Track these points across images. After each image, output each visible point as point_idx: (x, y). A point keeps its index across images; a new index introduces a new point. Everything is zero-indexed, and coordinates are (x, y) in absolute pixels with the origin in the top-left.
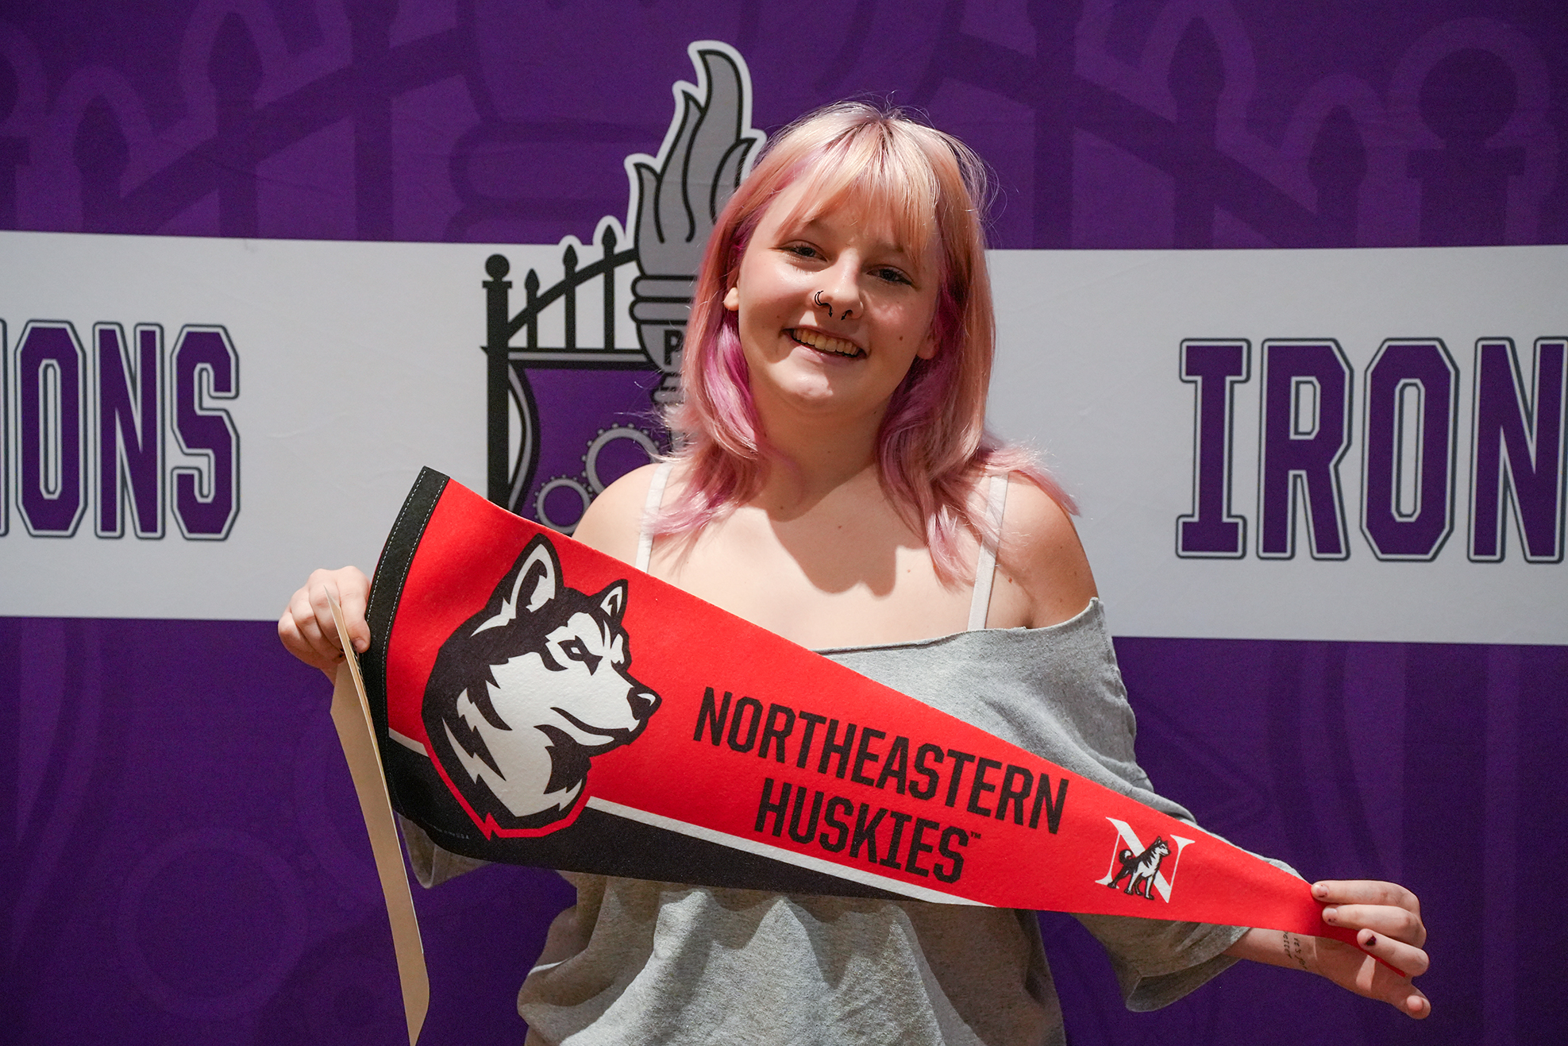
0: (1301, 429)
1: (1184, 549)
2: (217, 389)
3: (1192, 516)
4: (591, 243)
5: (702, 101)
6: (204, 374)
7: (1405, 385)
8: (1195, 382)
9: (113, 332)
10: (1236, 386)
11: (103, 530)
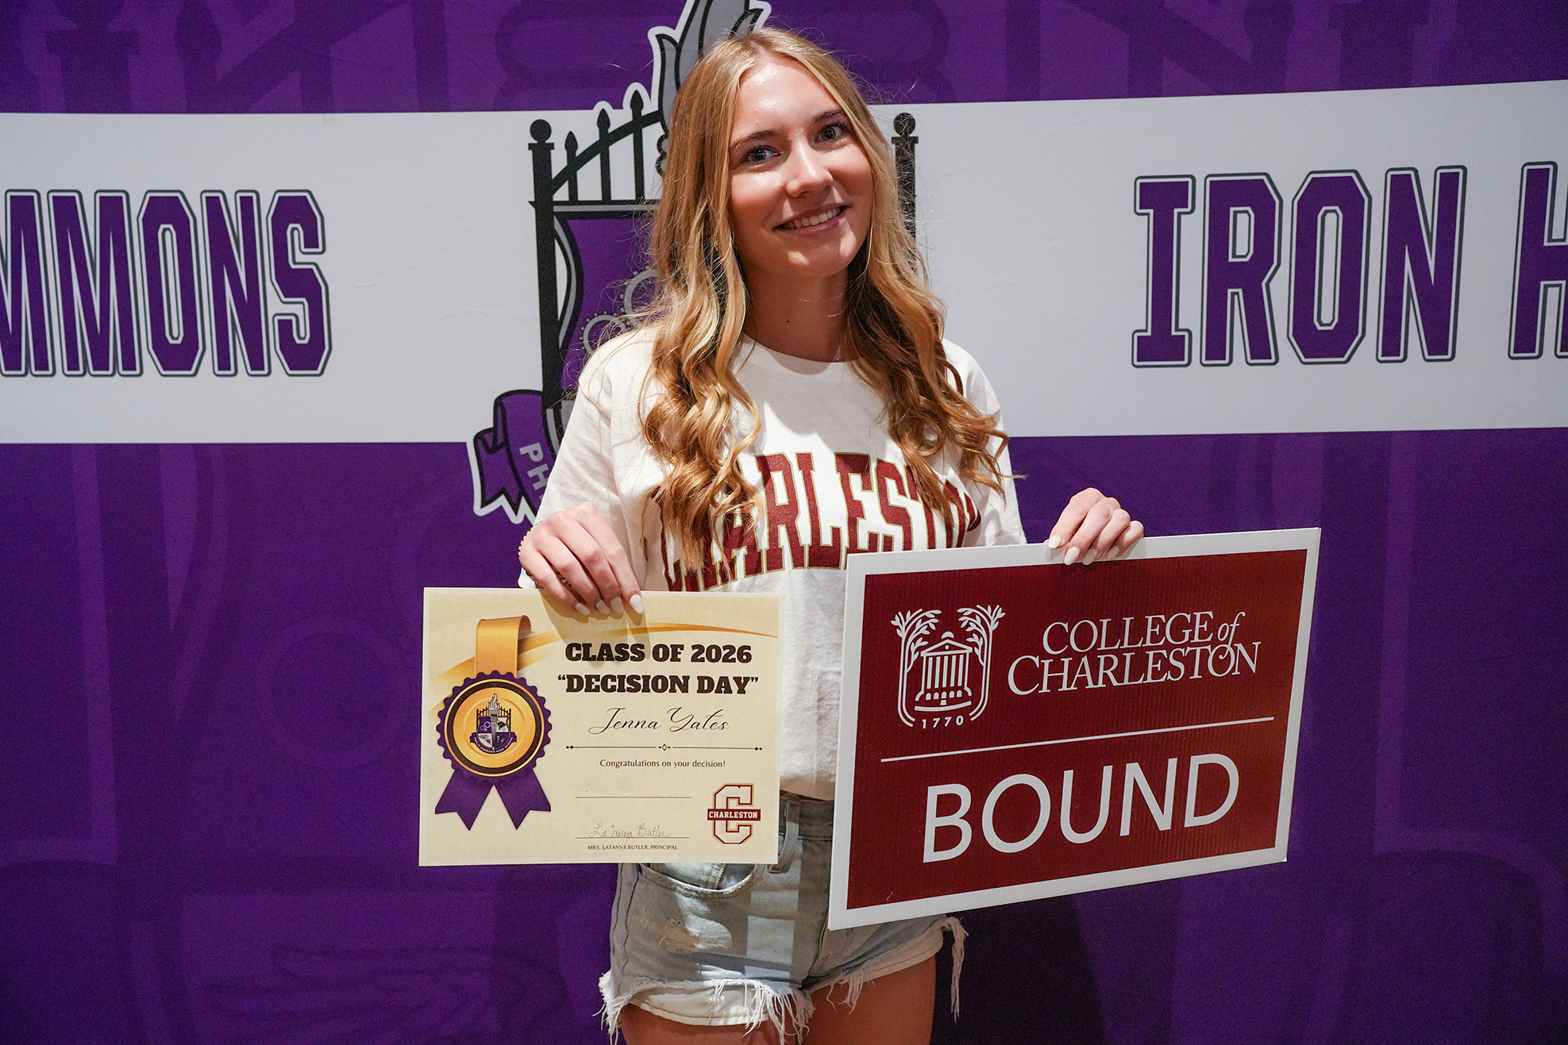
0: (1238, 254)
1: (1139, 360)
2: (306, 246)
3: (1146, 331)
6: (295, 233)
7: (1327, 212)
8: (1148, 214)
9: (218, 197)
10: (1183, 217)
11: (220, 369)
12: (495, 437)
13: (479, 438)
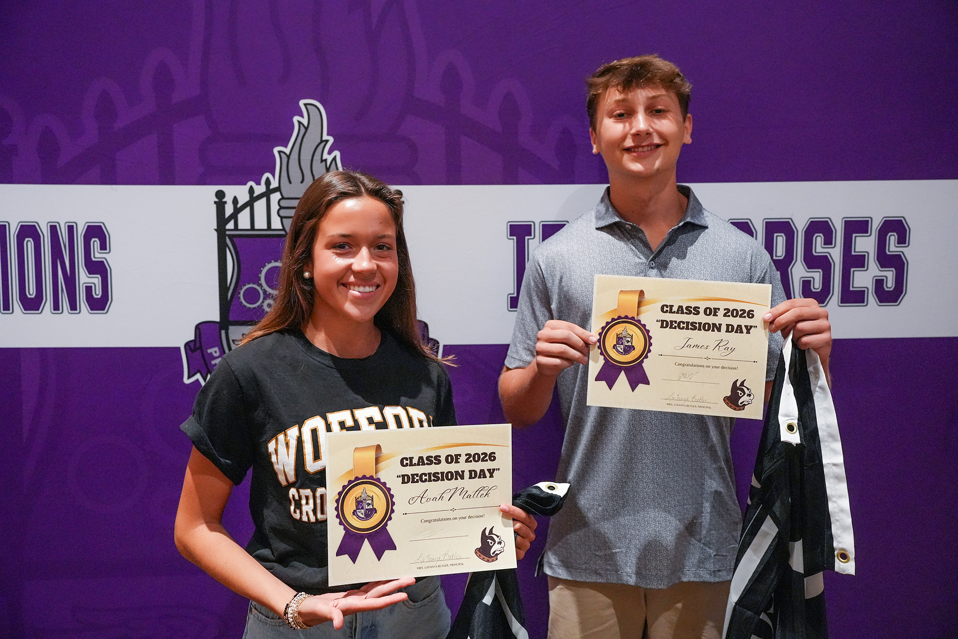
1: (510, 308)
2: (101, 249)
3: (514, 294)
4: (260, 184)
5: (306, 125)
6: (95, 243)
8: (513, 239)
9: (56, 226)
10: (530, 240)
11: (54, 310)
12: (195, 344)
13: (187, 345)
